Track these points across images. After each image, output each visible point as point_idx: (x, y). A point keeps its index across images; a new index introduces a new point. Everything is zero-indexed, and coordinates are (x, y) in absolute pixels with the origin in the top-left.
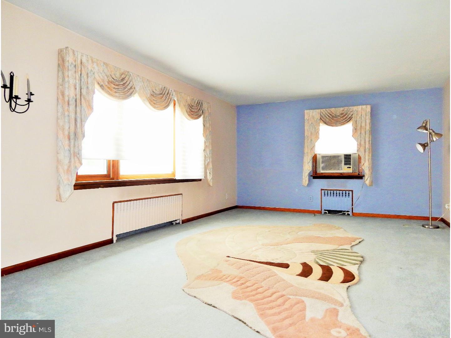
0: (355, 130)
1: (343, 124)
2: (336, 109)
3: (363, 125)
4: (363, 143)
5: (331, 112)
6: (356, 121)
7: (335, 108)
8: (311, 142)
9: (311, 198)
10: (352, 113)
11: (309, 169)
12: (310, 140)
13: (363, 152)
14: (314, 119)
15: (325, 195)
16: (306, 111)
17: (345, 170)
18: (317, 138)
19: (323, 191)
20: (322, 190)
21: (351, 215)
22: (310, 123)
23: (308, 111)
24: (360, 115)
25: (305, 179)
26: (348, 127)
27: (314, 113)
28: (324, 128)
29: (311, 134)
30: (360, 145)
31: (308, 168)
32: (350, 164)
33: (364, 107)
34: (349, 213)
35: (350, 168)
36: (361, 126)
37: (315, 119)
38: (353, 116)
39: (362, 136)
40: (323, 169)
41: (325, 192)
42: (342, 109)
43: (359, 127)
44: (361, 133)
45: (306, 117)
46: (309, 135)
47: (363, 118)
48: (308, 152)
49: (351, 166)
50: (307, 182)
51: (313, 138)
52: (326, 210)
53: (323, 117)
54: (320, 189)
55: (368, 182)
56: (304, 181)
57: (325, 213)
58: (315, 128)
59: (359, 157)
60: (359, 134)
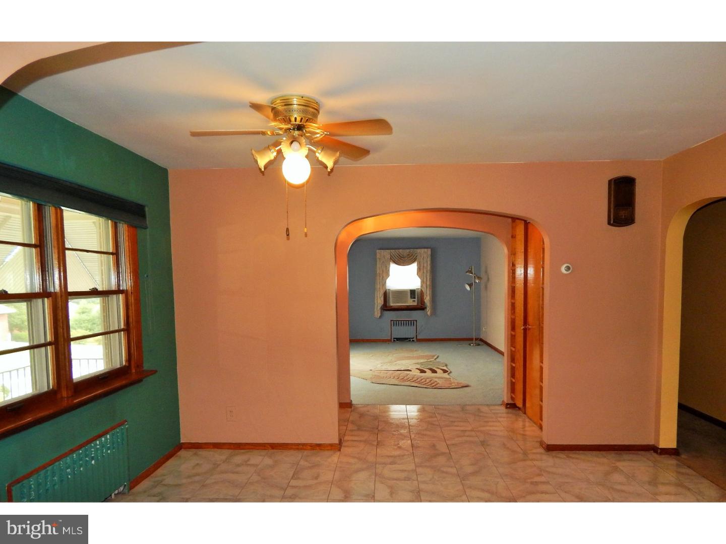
0: (419, 269)
3: (425, 265)
4: (425, 280)
5: (400, 253)
6: (420, 262)
7: (403, 249)
8: (383, 279)
9: (381, 329)
10: (416, 255)
12: (381, 277)
13: (425, 288)
15: (394, 325)
17: (411, 302)
18: (388, 275)
19: (392, 322)
20: (391, 320)
21: (415, 340)
22: (382, 262)
23: (379, 251)
24: (423, 257)
25: (377, 313)
26: (414, 267)
27: (385, 253)
28: (394, 268)
29: (383, 271)
30: (422, 282)
31: (380, 302)
32: (415, 298)
33: (426, 250)
36: (424, 267)
37: (386, 259)
38: (417, 257)
39: (424, 275)
40: (394, 302)
41: (395, 323)
42: (408, 251)
43: (422, 267)
45: (378, 256)
46: (381, 272)
47: (425, 259)
48: (380, 288)
49: (416, 300)
50: (379, 315)
51: (384, 276)
52: (394, 338)
53: (393, 256)
54: (390, 321)
55: (429, 313)
56: (376, 313)
57: (394, 341)
58: (386, 267)
59: (422, 293)
60: (422, 273)
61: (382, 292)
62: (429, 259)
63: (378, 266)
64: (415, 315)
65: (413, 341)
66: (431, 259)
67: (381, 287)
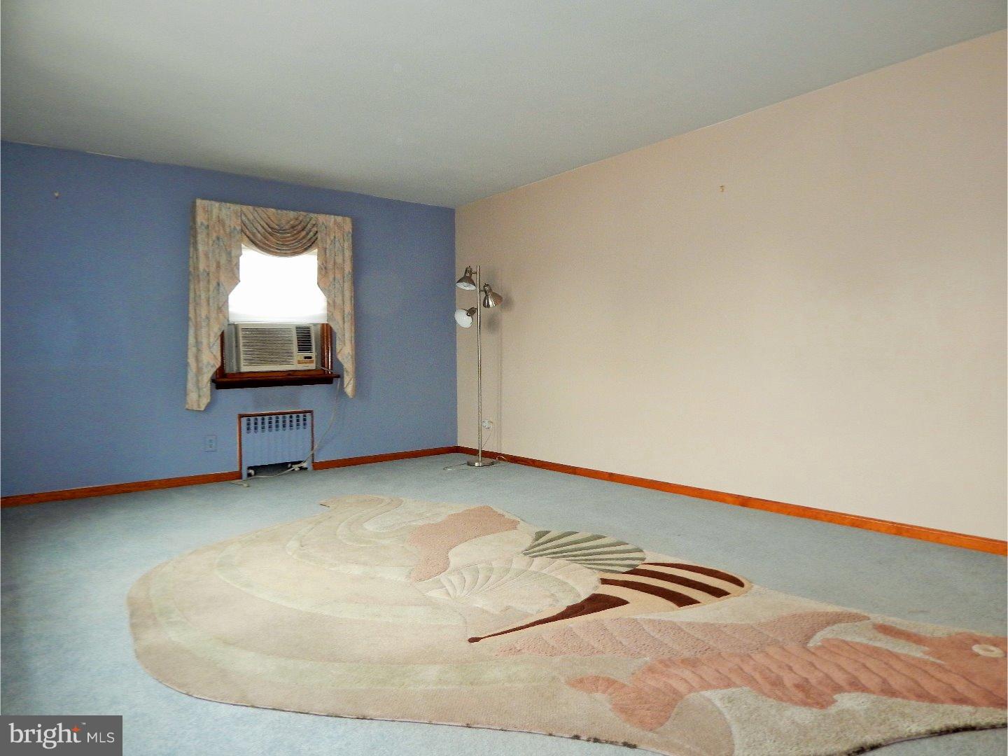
0: (323, 270)
1: (295, 252)
2: (279, 211)
3: (339, 260)
4: (339, 301)
5: (269, 218)
6: (325, 249)
7: (277, 208)
8: (218, 290)
9: (211, 441)
10: (315, 229)
11: (212, 362)
12: (213, 284)
13: (341, 322)
14: (224, 231)
15: (248, 429)
16: (199, 202)
17: (297, 362)
18: (234, 279)
19: (244, 420)
20: (241, 416)
21: (310, 468)
22: (214, 238)
23: (206, 202)
24: (332, 238)
25: (199, 392)
26: (308, 262)
27: (224, 211)
28: (252, 260)
29: (218, 266)
30: (331, 305)
31: (210, 360)
32: (309, 350)
33: (339, 219)
34: (304, 465)
35: (310, 358)
36: (335, 263)
37: (228, 230)
38: (319, 235)
39: (337, 285)
40: (251, 362)
41: (250, 420)
42: (292, 214)
43: (330, 266)
44: (334, 279)
45: (201, 218)
46: (213, 268)
47: (337, 244)
48: (208, 318)
49: (313, 354)
50: (205, 401)
51: (222, 278)
52: (250, 468)
53: (250, 226)
54: (237, 416)
55: (349, 389)
56: (192, 396)
57: (249, 475)
58: (229, 254)
59: (327, 333)
60: (331, 279)
61: (216, 330)
62: (347, 245)
63: (201, 248)
64: (309, 396)
65: (301, 468)
66: (353, 243)
67: (213, 315)
